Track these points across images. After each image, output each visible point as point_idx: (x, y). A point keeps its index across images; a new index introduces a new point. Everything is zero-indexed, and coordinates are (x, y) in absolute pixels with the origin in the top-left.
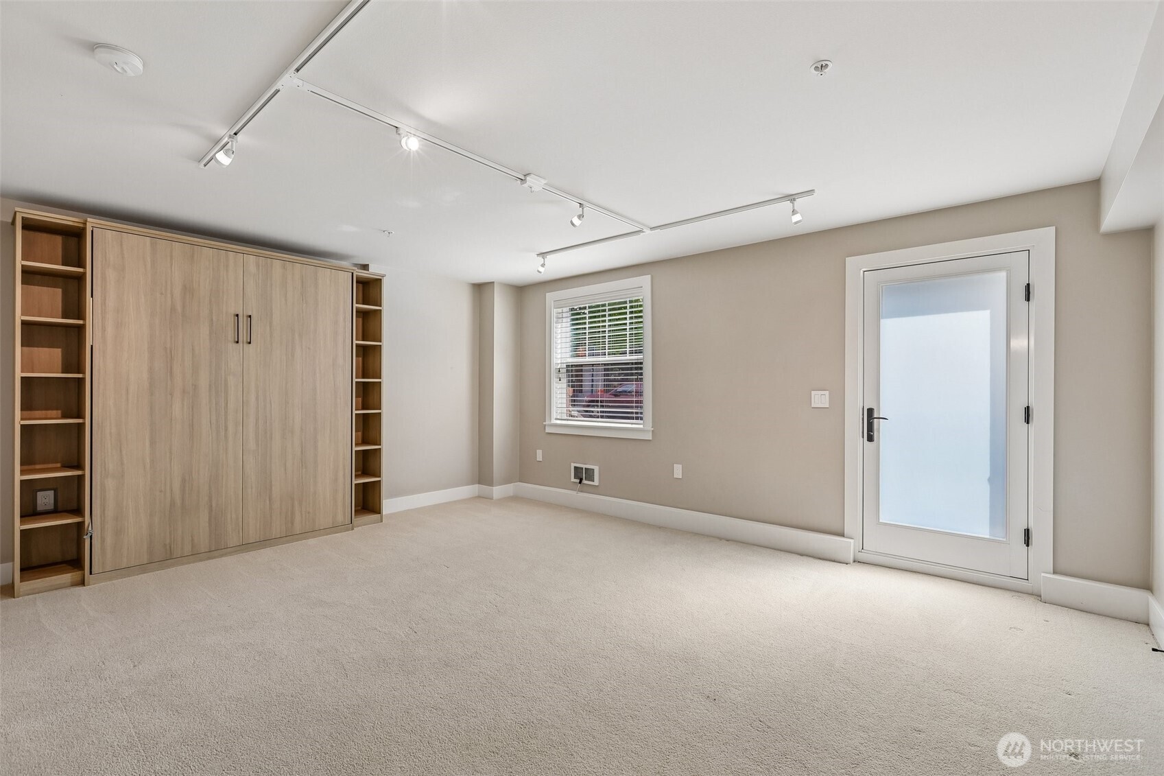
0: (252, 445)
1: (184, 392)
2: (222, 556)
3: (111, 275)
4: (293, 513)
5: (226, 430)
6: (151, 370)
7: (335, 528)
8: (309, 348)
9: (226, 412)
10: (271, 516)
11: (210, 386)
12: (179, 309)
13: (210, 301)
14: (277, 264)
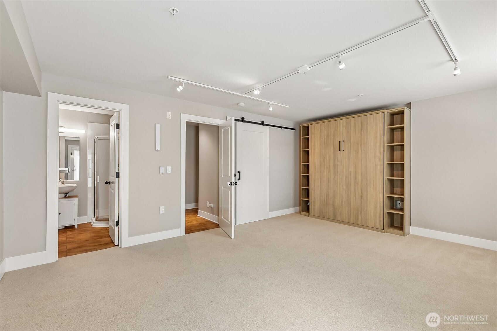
0: (344, 187)
1: (327, 168)
2: (336, 222)
3: (313, 136)
4: (358, 216)
5: (337, 180)
6: (320, 161)
7: (375, 229)
8: (364, 150)
9: (337, 175)
10: (350, 214)
11: (333, 166)
12: (326, 142)
13: (333, 138)
14: (353, 119)
